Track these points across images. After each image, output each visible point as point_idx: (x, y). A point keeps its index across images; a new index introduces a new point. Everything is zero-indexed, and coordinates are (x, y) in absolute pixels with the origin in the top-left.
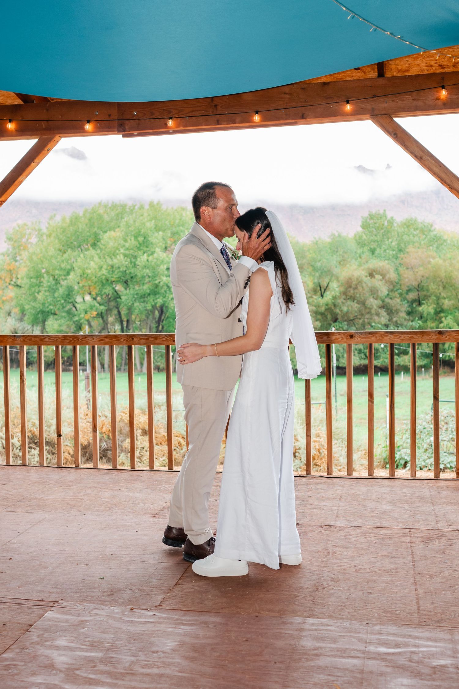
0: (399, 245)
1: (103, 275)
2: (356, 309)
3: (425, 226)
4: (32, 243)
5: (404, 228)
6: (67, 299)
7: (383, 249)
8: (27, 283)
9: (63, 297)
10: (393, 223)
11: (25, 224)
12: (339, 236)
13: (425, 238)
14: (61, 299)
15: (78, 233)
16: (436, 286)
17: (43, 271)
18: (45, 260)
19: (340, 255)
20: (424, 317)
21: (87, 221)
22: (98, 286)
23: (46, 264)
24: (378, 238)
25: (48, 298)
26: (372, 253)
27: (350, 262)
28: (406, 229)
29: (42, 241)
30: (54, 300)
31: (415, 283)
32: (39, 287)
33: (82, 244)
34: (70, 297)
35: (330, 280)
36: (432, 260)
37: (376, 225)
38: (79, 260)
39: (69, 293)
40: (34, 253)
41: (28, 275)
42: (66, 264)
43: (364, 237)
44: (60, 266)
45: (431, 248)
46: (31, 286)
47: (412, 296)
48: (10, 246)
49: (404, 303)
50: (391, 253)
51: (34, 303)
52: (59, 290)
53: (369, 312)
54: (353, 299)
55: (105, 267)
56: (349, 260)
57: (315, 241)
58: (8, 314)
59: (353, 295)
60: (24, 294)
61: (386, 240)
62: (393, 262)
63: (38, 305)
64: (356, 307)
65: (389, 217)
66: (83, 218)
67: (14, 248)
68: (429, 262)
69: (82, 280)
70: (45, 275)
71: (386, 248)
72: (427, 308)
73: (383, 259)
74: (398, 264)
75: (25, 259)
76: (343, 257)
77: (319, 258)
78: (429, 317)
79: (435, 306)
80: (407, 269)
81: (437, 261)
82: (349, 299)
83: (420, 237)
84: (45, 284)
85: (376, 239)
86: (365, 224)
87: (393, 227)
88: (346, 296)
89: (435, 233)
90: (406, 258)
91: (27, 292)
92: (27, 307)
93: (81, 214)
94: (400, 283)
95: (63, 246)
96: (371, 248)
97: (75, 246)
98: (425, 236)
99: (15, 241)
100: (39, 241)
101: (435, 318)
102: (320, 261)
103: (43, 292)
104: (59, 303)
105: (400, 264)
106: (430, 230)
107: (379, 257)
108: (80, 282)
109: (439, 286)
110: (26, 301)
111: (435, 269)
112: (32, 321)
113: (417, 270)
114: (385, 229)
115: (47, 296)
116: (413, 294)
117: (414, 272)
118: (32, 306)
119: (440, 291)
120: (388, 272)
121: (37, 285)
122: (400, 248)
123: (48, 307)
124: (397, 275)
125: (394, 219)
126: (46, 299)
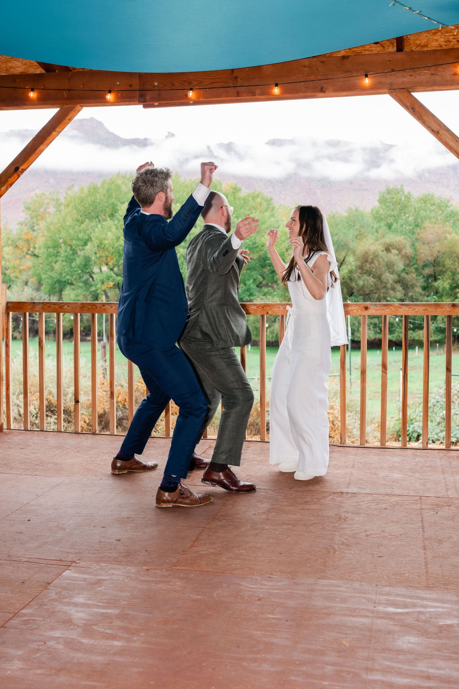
0: (415, 220)
2: (372, 283)
3: (442, 202)
4: (50, 213)
5: (421, 203)
6: (85, 270)
7: (399, 224)
8: (45, 253)
9: (79, 267)
10: (410, 198)
11: (43, 194)
12: (356, 210)
13: (442, 214)
14: (78, 269)
15: (96, 204)
16: (452, 262)
17: (61, 241)
18: (62, 229)
19: (357, 229)
20: (439, 292)
21: (105, 192)
22: (115, 256)
23: (63, 234)
24: (396, 213)
25: (65, 267)
26: (388, 227)
27: (366, 236)
28: (423, 205)
29: (60, 211)
30: (72, 270)
31: (431, 259)
32: (56, 257)
33: (100, 214)
34: (87, 267)
35: (347, 255)
36: (448, 236)
37: (393, 200)
38: (97, 230)
39: (86, 263)
40: (52, 223)
41: (45, 244)
42: (84, 234)
43: (381, 211)
44: (77, 236)
45: (448, 223)
46: (49, 256)
47: (428, 271)
48: (28, 216)
49: (420, 278)
50: (408, 228)
51: (51, 273)
52: (76, 260)
53: (385, 287)
54: (369, 273)
56: (366, 234)
57: (332, 215)
58: (25, 283)
59: (369, 270)
60: (42, 264)
61: (403, 214)
62: (410, 237)
63: (54, 275)
64: (372, 281)
65: (406, 193)
66: (101, 189)
67: (32, 218)
68: (446, 238)
69: (99, 251)
70: (62, 245)
71: (403, 223)
72: (443, 284)
73: (399, 234)
74: (414, 239)
75: (42, 229)
76: (360, 231)
77: (336, 232)
78: (444, 293)
79: (450, 281)
80: (424, 244)
81: (453, 236)
82: (365, 273)
83: (437, 212)
84: (63, 253)
85: (393, 213)
86: (382, 199)
87: (410, 203)
88: (362, 270)
89: (451, 208)
90: (422, 233)
91: (44, 262)
92: (43, 277)
93: (99, 185)
94: (416, 257)
95: (81, 216)
96: (388, 223)
97: (92, 217)
98: (441, 212)
99: (33, 211)
100: (56, 211)
101: (450, 294)
102: (337, 234)
103: (60, 262)
104: (76, 273)
105: (416, 239)
106: (447, 206)
107: (395, 232)
108: (98, 252)
109: (455, 261)
110: (43, 271)
111: (451, 245)
112: (49, 291)
113: (433, 245)
114: (402, 204)
115: (64, 266)
116: (429, 269)
117: (430, 247)
118: (49, 276)
119: (455, 267)
120: (405, 247)
121: (54, 254)
122: (416, 223)
123: (65, 277)
124: (414, 250)
125: (411, 194)
126: (63, 269)
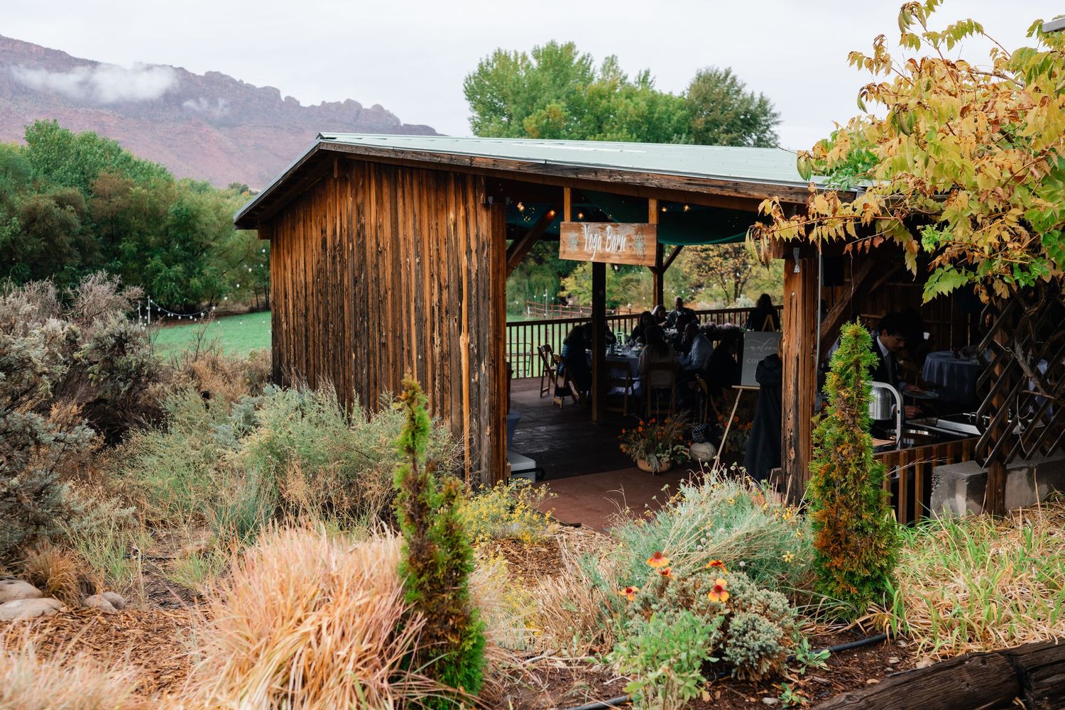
2: (42, 248)
5: (85, 145)
16: (138, 220)
20: (123, 256)
26: (48, 175)
36: (131, 189)
49: (99, 239)
68: (128, 191)
72: (128, 246)
79: (137, 243)
81: (137, 189)
82: (32, 235)
86: (30, 136)
87: (71, 143)
88: (29, 231)
90: (97, 183)
94: (92, 214)
96: (45, 169)
105: (88, 191)
107: (58, 181)
109: (141, 220)
111: (135, 200)
113: (113, 200)
119: (143, 226)
120: (79, 202)
124: (88, 206)
125: (69, 132)
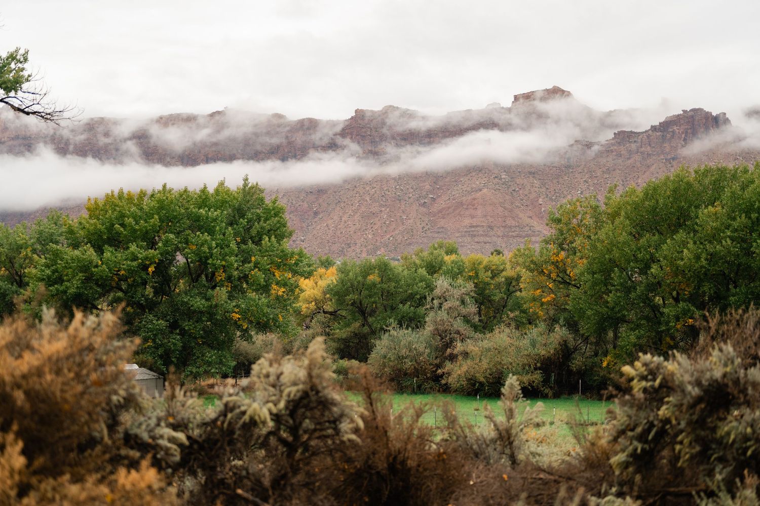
1: (702, 267)
4: (586, 226)
8: (590, 280)
15: (657, 210)
21: (670, 193)
22: (693, 282)
41: (589, 269)
42: (645, 253)
48: (555, 231)
55: (704, 256)
66: (663, 190)
67: (562, 233)
93: (660, 183)
103: (613, 292)
123: (619, 313)
126: (617, 302)
